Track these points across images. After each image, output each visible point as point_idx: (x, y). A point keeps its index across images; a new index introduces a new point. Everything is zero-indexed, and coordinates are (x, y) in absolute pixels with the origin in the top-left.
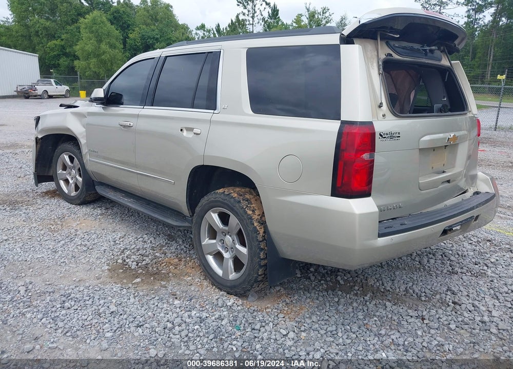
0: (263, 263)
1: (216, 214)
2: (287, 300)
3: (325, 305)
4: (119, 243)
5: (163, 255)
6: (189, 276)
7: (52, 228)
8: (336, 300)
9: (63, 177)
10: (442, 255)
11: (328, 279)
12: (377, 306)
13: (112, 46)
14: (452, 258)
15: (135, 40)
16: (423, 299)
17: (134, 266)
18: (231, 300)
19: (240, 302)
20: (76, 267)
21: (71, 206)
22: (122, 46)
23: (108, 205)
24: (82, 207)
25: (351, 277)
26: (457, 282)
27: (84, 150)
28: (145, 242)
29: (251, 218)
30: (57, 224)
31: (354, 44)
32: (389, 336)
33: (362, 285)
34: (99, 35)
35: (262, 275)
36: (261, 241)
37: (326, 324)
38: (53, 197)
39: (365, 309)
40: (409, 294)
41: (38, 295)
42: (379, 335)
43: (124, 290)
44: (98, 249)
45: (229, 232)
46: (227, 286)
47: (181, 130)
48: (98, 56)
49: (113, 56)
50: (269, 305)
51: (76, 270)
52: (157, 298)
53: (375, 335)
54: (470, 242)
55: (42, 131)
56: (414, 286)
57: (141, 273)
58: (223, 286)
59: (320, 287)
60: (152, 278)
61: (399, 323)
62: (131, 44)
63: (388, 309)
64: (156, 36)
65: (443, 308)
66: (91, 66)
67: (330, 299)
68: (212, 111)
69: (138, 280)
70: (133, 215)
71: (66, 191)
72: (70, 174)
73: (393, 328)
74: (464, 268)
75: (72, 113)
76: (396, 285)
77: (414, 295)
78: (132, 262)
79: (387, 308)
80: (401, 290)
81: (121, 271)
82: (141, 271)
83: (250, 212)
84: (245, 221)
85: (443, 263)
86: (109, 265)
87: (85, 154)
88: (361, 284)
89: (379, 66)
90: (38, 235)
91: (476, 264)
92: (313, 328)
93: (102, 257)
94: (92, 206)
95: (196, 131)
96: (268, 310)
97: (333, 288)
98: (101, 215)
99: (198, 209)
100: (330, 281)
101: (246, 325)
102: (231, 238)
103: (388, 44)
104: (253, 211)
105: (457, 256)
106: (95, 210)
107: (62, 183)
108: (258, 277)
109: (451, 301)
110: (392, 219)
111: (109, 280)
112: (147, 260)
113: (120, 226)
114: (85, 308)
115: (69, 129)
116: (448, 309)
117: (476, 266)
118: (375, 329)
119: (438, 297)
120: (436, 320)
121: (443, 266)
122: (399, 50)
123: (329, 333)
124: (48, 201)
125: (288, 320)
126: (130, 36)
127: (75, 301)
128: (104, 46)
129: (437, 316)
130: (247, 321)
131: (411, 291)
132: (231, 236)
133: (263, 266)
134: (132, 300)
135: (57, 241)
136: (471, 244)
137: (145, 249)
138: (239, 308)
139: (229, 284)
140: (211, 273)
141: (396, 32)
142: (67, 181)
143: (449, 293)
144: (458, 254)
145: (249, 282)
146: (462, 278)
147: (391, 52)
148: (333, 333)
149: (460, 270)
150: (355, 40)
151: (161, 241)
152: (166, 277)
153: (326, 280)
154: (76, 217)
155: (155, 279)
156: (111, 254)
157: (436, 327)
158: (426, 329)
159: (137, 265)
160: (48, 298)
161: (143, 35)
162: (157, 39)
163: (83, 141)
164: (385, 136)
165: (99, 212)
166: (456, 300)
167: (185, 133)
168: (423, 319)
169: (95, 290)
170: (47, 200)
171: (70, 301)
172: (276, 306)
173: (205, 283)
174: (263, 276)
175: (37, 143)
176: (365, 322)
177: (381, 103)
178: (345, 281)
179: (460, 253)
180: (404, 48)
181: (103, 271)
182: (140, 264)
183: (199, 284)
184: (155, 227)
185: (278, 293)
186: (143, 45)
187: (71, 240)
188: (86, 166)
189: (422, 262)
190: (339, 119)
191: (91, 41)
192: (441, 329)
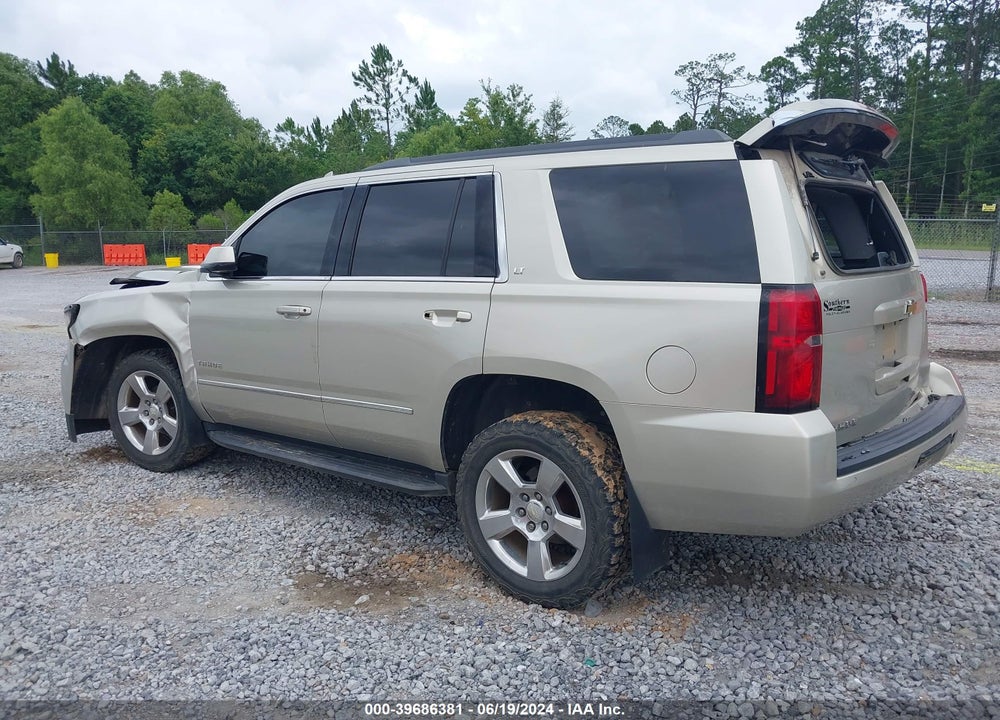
0: (618, 541)
1: (508, 462)
2: (656, 607)
3: (720, 608)
4: (289, 535)
5: (387, 551)
6: (455, 584)
7: (140, 517)
8: (737, 599)
9: (133, 420)
10: (873, 511)
11: (704, 567)
12: (809, 602)
13: (108, 165)
14: (891, 514)
15: (156, 151)
16: (877, 585)
17: (340, 574)
18: (557, 618)
19: (575, 618)
20: (229, 586)
21: (152, 475)
22: (129, 164)
23: (226, 468)
24: (176, 474)
25: (742, 559)
26: (918, 554)
27: (187, 365)
28: (337, 529)
29: (589, 463)
30: (145, 511)
31: (760, 159)
32: (852, 649)
33: (765, 571)
34: (78, 144)
35: (614, 565)
36: (612, 503)
37: (739, 641)
38: (107, 460)
39: (791, 609)
40: (848, 580)
41: (185, 642)
42: (833, 651)
43: (347, 618)
44: (254, 551)
45: (536, 493)
46: (541, 594)
47: (427, 315)
48: (80, 184)
49: (110, 185)
50: (629, 619)
51: (231, 590)
52: (417, 626)
53: (828, 651)
54: (907, 486)
55: (89, 332)
56: (854, 566)
57: (361, 586)
58: (532, 593)
59: (697, 582)
60: (388, 593)
61: (857, 628)
62: (149, 159)
63: (830, 606)
64: (199, 144)
65: (916, 596)
66: (65, 204)
67: (725, 600)
68: (492, 279)
69: (364, 598)
70: (286, 483)
71: (140, 447)
72: (146, 413)
73: (851, 636)
74: (918, 528)
75: (156, 295)
76: (822, 566)
77: (858, 580)
78: (335, 567)
79: (827, 606)
80: (834, 573)
81: (321, 585)
82: (359, 581)
83: (585, 453)
84: (577, 469)
85: (881, 524)
86: (290, 578)
87: (189, 371)
88: (762, 570)
89: (800, 193)
90: (117, 534)
91: (933, 522)
92: (721, 648)
93: (270, 563)
94: (197, 473)
95: (461, 315)
96: (630, 628)
97: (719, 580)
98: (224, 486)
99: (468, 456)
100: (708, 569)
101: (604, 656)
102: (544, 504)
103: (802, 157)
104: (589, 450)
105: (899, 510)
106: (207, 480)
107: (129, 432)
108: (609, 570)
109: (925, 584)
110: (843, 446)
111: (305, 604)
112: (360, 561)
113: (273, 506)
114: (291, 656)
115: (151, 326)
116: (925, 597)
117: (935, 524)
118: (824, 642)
119: (900, 579)
120: (915, 618)
121: (882, 528)
122: (819, 166)
123: (751, 655)
124: (101, 470)
125: (671, 641)
126: (146, 143)
127: (265, 646)
128: (89, 166)
129: (914, 611)
130: (601, 649)
131: (851, 574)
132: (541, 500)
133: (619, 547)
134: (375, 634)
135: (161, 541)
136: (909, 488)
137: (344, 542)
138: (576, 629)
139: (545, 589)
140: (504, 573)
141: (822, 138)
142: (140, 428)
143: (915, 571)
144: (899, 507)
145: (590, 581)
146: (923, 546)
147: (810, 171)
148: (757, 654)
149: (912, 534)
150: (761, 153)
151: (367, 526)
152: (410, 588)
153: (700, 569)
154: (176, 495)
155: (392, 593)
156: (283, 557)
157: (920, 628)
158: (905, 633)
159: (346, 572)
160: (210, 646)
161: (171, 142)
162: (201, 149)
163: (183, 346)
164: (832, 307)
165: (216, 481)
166: (932, 582)
167: (435, 321)
168: (895, 618)
169: (291, 624)
170: (99, 469)
171: (255, 646)
172: (641, 618)
173: (492, 592)
174: (616, 567)
175: (76, 355)
176: (802, 631)
177: (816, 254)
178: (733, 567)
179: (901, 504)
180: (825, 163)
181: (284, 588)
182: (351, 570)
183: (479, 595)
184: (342, 502)
185: (632, 598)
186: (174, 162)
187: (191, 537)
188: (188, 394)
189: (846, 524)
190: (760, 283)
191: (63, 157)
192: (928, 631)
